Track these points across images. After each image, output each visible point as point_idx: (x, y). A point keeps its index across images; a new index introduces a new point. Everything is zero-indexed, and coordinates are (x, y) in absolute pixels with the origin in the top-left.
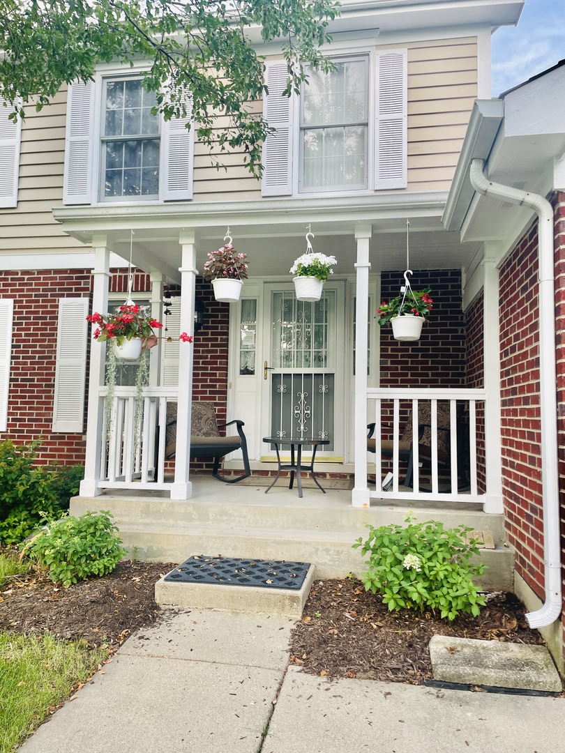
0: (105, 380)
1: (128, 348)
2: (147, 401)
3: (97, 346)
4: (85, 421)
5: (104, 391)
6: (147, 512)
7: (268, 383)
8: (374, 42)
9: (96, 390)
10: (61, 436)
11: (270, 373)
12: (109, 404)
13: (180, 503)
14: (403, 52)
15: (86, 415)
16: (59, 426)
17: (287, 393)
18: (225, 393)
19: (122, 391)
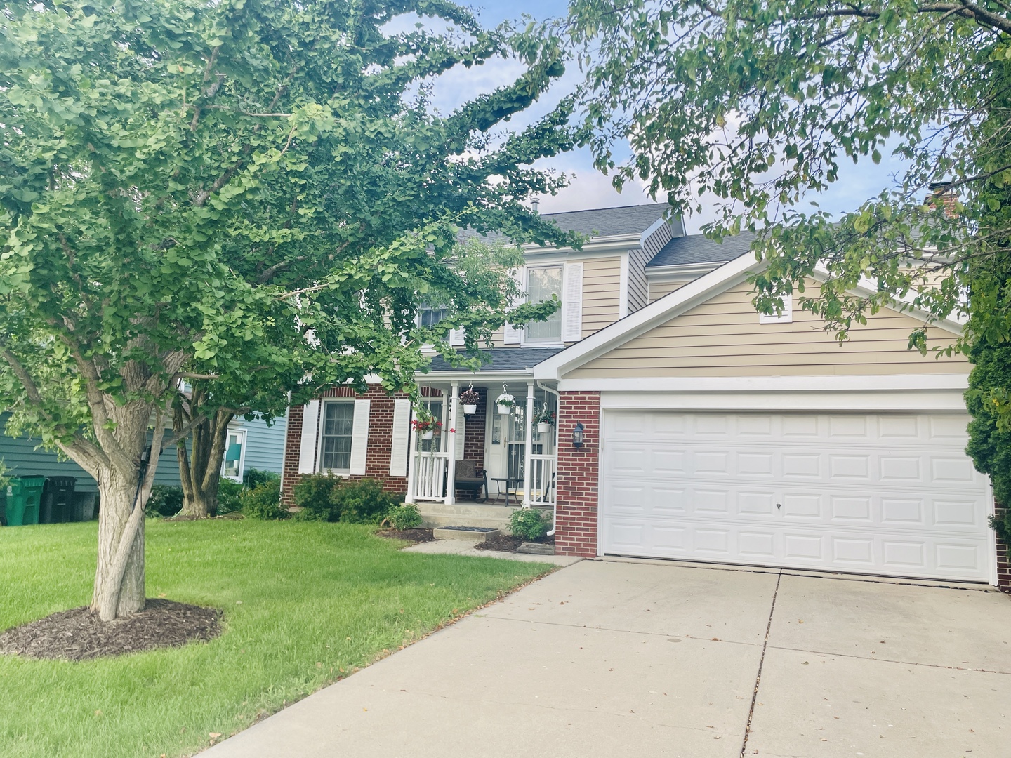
0: (417, 449)
1: (428, 435)
2: (435, 459)
3: (414, 433)
4: (408, 470)
5: (417, 454)
6: (434, 510)
7: (506, 449)
8: (565, 259)
9: (413, 453)
10: (394, 478)
11: (507, 444)
12: (419, 460)
13: (449, 506)
14: (581, 264)
15: (408, 466)
16: (393, 473)
17: (516, 456)
18: (483, 455)
19: (425, 454)
